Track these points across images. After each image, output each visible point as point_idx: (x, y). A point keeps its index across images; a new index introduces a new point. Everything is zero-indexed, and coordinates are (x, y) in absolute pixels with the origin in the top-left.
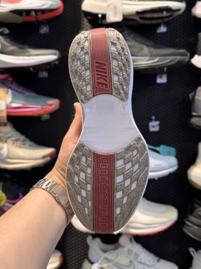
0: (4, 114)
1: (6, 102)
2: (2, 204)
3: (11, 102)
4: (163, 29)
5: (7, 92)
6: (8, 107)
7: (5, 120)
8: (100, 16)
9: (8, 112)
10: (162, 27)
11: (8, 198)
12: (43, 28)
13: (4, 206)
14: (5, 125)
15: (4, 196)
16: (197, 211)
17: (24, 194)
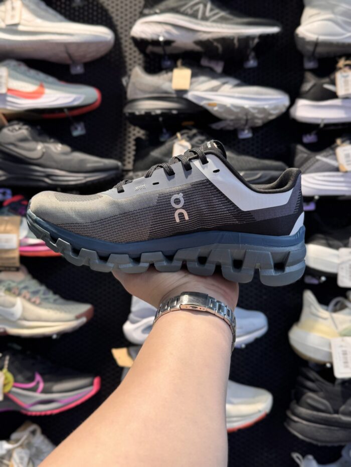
0: (16, 255)
1: (18, 236)
2: (8, 389)
3: (27, 237)
4: (246, 134)
5: (21, 222)
6: (21, 244)
7: (17, 263)
8: (161, 119)
9: (21, 251)
10: (246, 132)
11: (16, 381)
12: (76, 129)
13: (10, 392)
14: (17, 269)
15: (10, 377)
16: (304, 397)
17: (42, 375)
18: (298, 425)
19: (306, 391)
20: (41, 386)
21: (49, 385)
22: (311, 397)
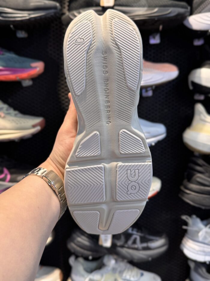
16: (194, 177)
17: (9, 169)
18: (189, 196)
19: (195, 173)
20: (9, 177)
21: (14, 176)
22: (199, 177)
